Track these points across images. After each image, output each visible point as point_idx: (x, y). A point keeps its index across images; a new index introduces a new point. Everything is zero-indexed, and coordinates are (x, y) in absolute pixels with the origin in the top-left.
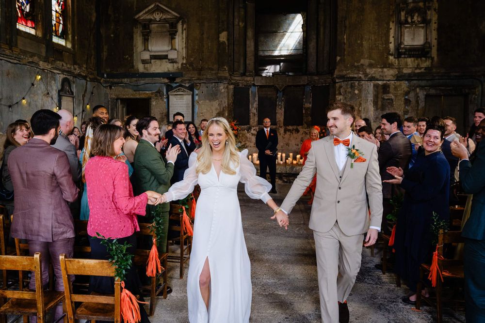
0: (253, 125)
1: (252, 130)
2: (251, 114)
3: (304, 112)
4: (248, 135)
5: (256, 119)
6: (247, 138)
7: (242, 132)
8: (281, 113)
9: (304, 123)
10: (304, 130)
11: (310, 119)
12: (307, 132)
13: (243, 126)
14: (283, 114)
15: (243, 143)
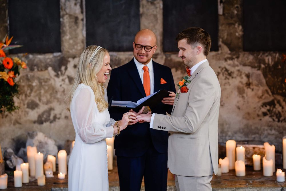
0: (73, 52)
1: (70, 66)
2: (66, 20)
3: (221, 11)
4: (58, 83)
5: (82, 33)
6: (53, 91)
7: (37, 73)
8: (155, 16)
9: (220, 43)
10: (224, 64)
11: (239, 31)
12: (231, 69)
13: (40, 57)
14: (160, 17)
15: (42, 108)
